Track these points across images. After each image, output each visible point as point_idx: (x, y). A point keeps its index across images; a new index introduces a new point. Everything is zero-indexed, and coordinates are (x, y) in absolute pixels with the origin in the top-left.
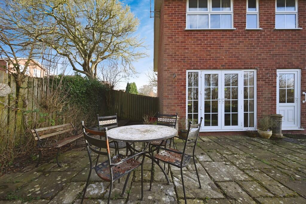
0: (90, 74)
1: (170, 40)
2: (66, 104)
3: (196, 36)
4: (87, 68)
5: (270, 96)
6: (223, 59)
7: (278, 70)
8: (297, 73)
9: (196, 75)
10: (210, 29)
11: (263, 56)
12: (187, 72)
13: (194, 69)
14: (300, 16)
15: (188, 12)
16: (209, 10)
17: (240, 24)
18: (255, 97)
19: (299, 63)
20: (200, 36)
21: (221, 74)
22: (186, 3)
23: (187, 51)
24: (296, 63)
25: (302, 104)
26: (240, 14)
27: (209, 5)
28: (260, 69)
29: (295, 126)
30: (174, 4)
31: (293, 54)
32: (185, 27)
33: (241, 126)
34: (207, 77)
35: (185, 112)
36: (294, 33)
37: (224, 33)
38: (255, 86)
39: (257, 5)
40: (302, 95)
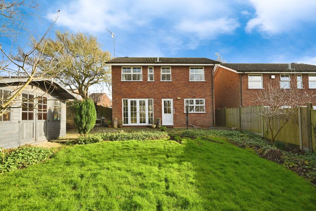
0: (83, 95)
1: (114, 85)
2: (70, 113)
5: (159, 110)
6: (138, 94)
8: (171, 100)
9: (127, 101)
10: (132, 81)
11: (156, 93)
12: (123, 99)
13: (125, 98)
14: (172, 75)
15: (122, 73)
16: (132, 72)
17: (145, 79)
18: (153, 111)
19: (171, 96)
20: (127, 84)
21: (138, 101)
22: (121, 69)
23: (122, 90)
24: (170, 96)
25: (174, 114)
26: (145, 74)
27: (132, 70)
28: (154, 98)
29: (171, 124)
30: (116, 70)
31: (169, 92)
32: (121, 80)
33: (147, 124)
34: (132, 102)
35: (122, 117)
36: (169, 83)
37: (138, 83)
38: (153, 106)
39: (153, 70)
40: (173, 110)
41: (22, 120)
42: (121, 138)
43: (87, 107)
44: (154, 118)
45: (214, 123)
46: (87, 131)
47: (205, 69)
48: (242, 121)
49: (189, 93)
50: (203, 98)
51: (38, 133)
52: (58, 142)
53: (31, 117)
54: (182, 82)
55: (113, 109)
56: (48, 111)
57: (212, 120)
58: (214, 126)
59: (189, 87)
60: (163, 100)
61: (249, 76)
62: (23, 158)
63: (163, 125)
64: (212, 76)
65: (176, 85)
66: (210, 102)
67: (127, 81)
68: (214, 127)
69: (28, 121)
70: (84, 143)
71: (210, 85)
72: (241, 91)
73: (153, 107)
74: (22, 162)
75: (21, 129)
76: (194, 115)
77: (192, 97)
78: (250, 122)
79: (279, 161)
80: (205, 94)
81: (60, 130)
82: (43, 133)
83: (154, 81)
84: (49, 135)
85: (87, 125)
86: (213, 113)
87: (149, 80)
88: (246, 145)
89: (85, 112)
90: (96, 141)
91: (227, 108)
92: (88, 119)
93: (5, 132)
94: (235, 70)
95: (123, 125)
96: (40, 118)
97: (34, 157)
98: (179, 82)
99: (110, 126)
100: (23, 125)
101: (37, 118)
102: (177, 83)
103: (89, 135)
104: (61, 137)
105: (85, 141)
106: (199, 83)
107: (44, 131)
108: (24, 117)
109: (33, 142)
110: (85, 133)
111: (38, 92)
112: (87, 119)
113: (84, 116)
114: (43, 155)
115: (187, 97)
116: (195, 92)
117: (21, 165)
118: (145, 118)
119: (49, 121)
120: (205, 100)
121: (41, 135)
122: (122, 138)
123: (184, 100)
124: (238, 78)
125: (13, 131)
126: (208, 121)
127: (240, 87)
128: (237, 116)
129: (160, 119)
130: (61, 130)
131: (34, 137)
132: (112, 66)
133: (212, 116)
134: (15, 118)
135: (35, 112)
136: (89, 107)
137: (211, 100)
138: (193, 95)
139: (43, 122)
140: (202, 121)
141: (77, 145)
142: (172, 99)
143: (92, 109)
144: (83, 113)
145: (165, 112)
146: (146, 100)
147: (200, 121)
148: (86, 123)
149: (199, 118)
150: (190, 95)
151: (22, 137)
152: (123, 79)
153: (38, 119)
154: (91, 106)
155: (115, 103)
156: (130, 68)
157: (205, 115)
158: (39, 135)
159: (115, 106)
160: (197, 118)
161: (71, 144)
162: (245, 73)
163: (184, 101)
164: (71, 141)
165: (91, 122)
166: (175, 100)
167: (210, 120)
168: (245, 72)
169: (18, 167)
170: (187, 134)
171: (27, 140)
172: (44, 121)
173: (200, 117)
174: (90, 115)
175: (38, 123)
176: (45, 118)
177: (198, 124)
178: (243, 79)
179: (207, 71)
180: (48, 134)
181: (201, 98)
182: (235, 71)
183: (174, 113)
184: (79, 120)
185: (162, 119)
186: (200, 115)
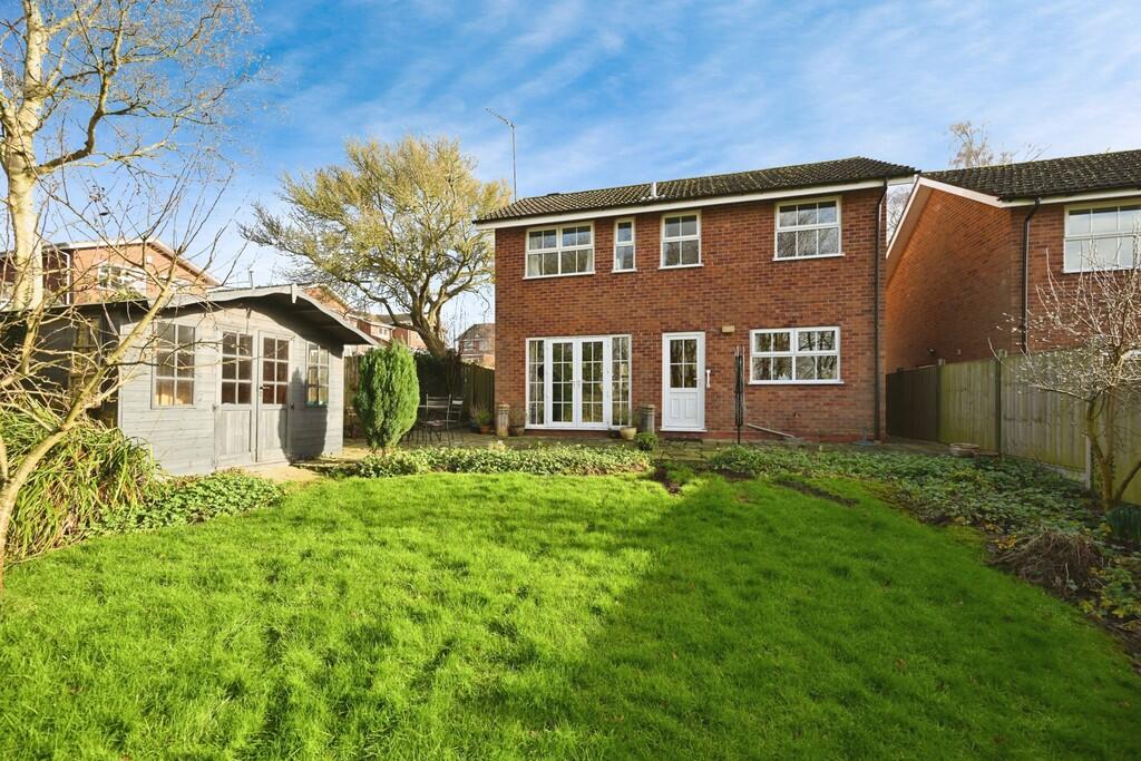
0: (425, 331)
1: (503, 295)
3: (540, 286)
4: (418, 319)
5: (651, 376)
6: (578, 320)
7: (664, 335)
8: (700, 338)
9: (541, 343)
10: (560, 275)
11: (641, 312)
12: (528, 340)
13: (536, 336)
14: (703, 243)
15: (528, 251)
16: (560, 245)
17: (604, 264)
18: (630, 378)
19: (699, 322)
20: (543, 286)
21: (577, 344)
22: (524, 239)
23: (526, 310)
24: (695, 322)
25: (706, 389)
26: (604, 249)
27: (559, 238)
28: (635, 334)
29: (697, 426)
30: (510, 240)
31: (691, 308)
32: (523, 275)
33: (606, 423)
34: (557, 347)
35: (524, 400)
36: (692, 272)
37: (580, 280)
38: (630, 360)
39: (633, 231)
40: (706, 374)
41: (223, 402)
42: (483, 464)
43: (387, 368)
44: (633, 403)
45: (877, 429)
46: (389, 439)
47: (844, 205)
48: (1005, 418)
49: (773, 307)
50: (833, 325)
51: (263, 441)
52: (312, 469)
53: (245, 396)
54: (745, 265)
55: (497, 374)
56: (290, 379)
57: (870, 412)
58: (877, 437)
59: (770, 282)
60: (667, 339)
61: (1072, 213)
62: (205, 498)
63: (663, 428)
64: (877, 232)
65: (719, 281)
66: (863, 339)
67: (543, 276)
68: (878, 442)
69: (237, 406)
70: (374, 475)
71: (867, 268)
72: (1024, 287)
73: (630, 364)
74: (201, 509)
75: (219, 427)
76: (792, 393)
77: (785, 322)
78: (1040, 420)
79: (1074, 587)
80: (840, 308)
81: (324, 436)
82: (277, 442)
83: (634, 269)
84: (293, 446)
85: (387, 420)
86: (876, 384)
87: (617, 267)
88: (957, 516)
89: (381, 381)
90: (406, 469)
91: (948, 363)
92: (391, 402)
93: (180, 432)
94: (994, 194)
95: (528, 426)
96: (268, 398)
97: (231, 500)
98: (732, 266)
99: (485, 429)
100: (223, 417)
101: (261, 398)
102: (724, 270)
103: (394, 453)
104: (326, 453)
105: (376, 470)
106: (817, 264)
107: (280, 437)
108: (228, 394)
109: (251, 463)
110: (382, 445)
111: (263, 327)
112: (388, 404)
113: (379, 393)
114: (255, 496)
115: (763, 323)
116: (798, 299)
117: (195, 515)
118: (601, 405)
119: (292, 407)
120: (842, 331)
121: (270, 446)
122: (486, 464)
123: (748, 334)
124: (1007, 230)
125: (200, 431)
126: (852, 416)
127: (1015, 268)
128: (987, 395)
129: (652, 406)
130: (328, 434)
131: (253, 449)
132: (497, 230)
133: (871, 397)
134: (205, 397)
135: (257, 380)
136: (393, 367)
137: (867, 330)
138: (787, 314)
139: (275, 409)
140: (826, 416)
141: (355, 478)
142: (703, 334)
143: (402, 371)
144: (376, 384)
145: (675, 383)
146: (607, 342)
147: (816, 416)
148: (386, 416)
149: (810, 404)
150: (774, 315)
151: (220, 448)
152: (532, 272)
153: (264, 402)
154: (399, 363)
155: (504, 352)
156: (554, 233)
157: (840, 393)
158: (264, 446)
159: (503, 364)
160: (803, 404)
161: (340, 475)
162: (1043, 202)
163: (748, 337)
164: (345, 466)
165: (399, 412)
166: (715, 337)
167: (860, 412)
168: (1045, 196)
169: (189, 520)
170: (728, 462)
171: (234, 456)
172: (280, 406)
173: (816, 400)
174: (397, 390)
175: (264, 413)
176: (282, 399)
177: (808, 430)
178: (1037, 231)
179: (853, 214)
180: (289, 443)
181: (821, 325)
182: (992, 201)
183: (709, 386)
184: (366, 406)
185: (660, 407)
186: (816, 393)
